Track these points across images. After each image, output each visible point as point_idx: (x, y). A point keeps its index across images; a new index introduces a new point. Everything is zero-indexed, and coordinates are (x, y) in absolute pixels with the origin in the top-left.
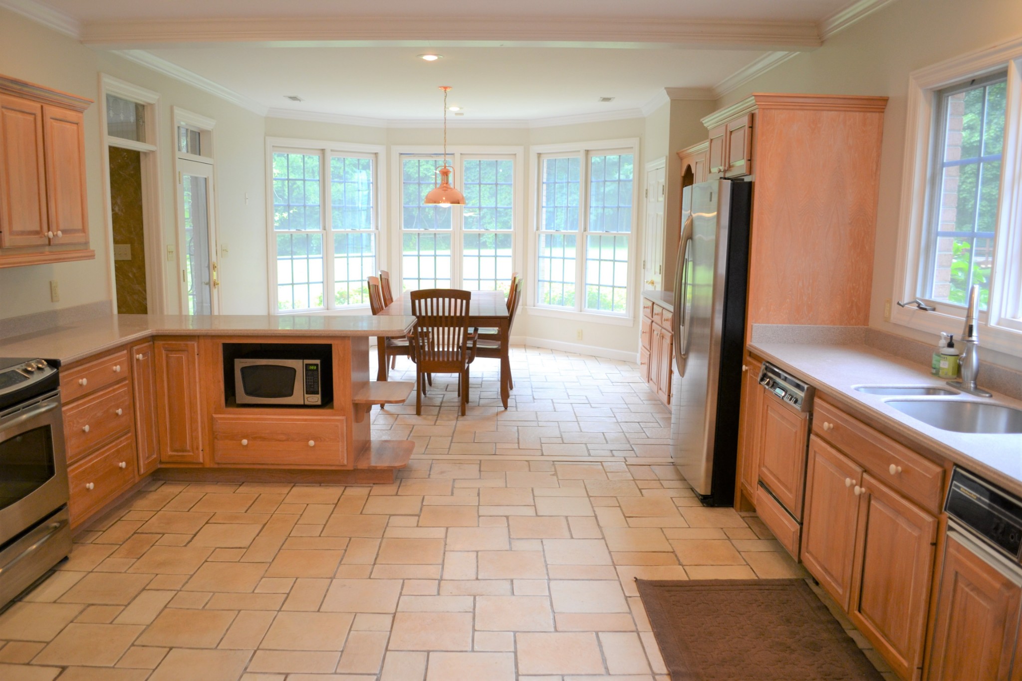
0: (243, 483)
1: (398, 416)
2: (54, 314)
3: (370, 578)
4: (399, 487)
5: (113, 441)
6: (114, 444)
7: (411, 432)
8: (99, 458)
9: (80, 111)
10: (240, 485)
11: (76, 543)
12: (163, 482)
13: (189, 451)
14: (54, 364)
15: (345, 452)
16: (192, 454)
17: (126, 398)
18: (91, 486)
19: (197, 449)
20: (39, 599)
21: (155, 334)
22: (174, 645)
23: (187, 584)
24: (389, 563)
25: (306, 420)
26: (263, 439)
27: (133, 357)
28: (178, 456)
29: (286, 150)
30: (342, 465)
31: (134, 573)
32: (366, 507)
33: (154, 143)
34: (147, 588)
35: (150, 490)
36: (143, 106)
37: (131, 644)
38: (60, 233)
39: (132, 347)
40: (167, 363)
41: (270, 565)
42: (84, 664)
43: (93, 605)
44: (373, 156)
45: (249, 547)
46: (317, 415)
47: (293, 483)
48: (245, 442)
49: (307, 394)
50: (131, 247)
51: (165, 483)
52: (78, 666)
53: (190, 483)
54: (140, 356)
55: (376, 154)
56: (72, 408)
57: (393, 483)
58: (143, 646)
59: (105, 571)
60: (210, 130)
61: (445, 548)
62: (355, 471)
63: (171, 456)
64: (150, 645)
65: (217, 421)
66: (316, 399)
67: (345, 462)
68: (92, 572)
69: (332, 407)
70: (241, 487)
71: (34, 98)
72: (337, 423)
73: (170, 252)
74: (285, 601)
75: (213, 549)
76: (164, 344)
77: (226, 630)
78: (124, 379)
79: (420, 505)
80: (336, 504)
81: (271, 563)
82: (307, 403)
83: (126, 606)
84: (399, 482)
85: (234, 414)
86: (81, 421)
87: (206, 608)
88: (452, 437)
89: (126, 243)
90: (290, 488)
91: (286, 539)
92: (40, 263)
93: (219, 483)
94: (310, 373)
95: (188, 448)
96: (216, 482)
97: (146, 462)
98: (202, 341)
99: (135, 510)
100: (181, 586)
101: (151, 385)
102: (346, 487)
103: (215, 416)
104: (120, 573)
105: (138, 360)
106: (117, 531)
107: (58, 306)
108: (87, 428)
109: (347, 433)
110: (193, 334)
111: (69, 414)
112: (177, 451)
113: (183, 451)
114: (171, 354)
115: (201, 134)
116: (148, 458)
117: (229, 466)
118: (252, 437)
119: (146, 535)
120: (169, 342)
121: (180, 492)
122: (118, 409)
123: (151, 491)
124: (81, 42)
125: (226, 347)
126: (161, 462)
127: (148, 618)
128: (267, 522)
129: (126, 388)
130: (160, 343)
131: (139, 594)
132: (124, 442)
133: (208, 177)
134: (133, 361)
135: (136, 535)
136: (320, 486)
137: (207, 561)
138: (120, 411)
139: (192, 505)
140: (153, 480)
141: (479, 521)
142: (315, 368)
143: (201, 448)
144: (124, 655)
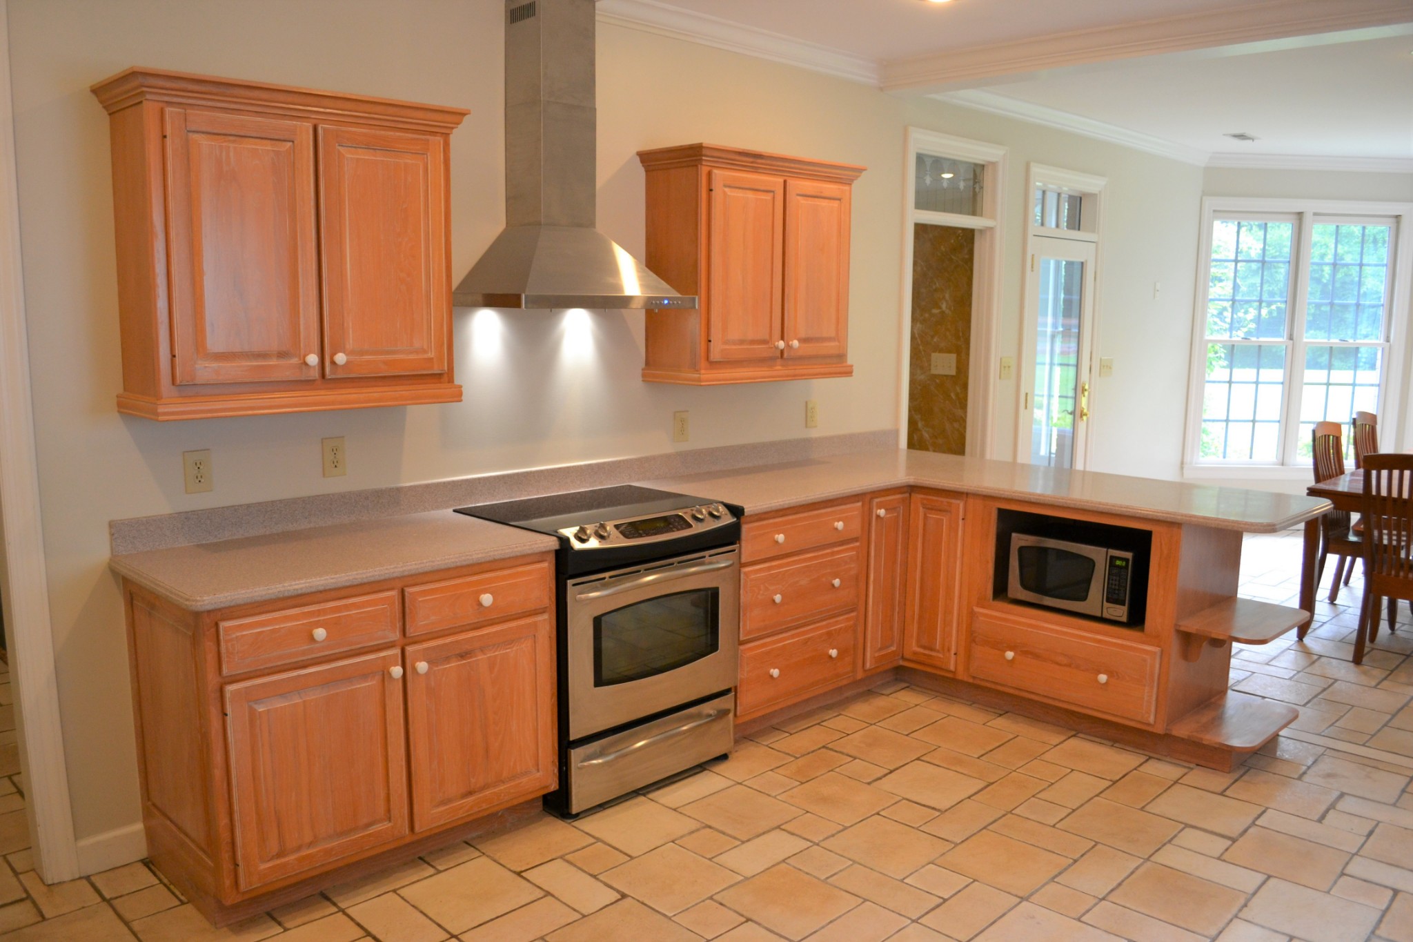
0: (1007, 712)
1: (1319, 658)
2: (806, 443)
3: (1079, 920)
4: (1236, 781)
5: (822, 620)
6: (824, 623)
7: (1324, 690)
8: (797, 639)
9: (849, 182)
10: (1001, 715)
11: (751, 740)
12: (906, 685)
13: (938, 651)
14: (736, 511)
15: (1154, 703)
16: (942, 656)
17: (853, 566)
18: (775, 672)
19: (949, 650)
20: (663, 801)
21: (913, 484)
22: (754, 918)
23: (832, 838)
24: (1128, 905)
25: (1099, 641)
26: (1036, 656)
27: (872, 512)
28: (925, 655)
29: (1238, 216)
30: (1145, 723)
31: (784, 802)
32: (1158, 800)
33: (993, 217)
34: (783, 827)
35: (884, 692)
36: (983, 166)
37: (709, 895)
38: (795, 343)
39: (872, 499)
40: (925, 525)
41: (954, 848)
42: (646, 902)
43: (710, 827)
44: (1394, 220)
45: (946, 811)
46: (1118, 638)
47: (1076, 730)
48: (1010, 655)
49: (1108, 601)
50: (957, 358)
51: (908, 687)
52: (638, 901)
53: (938, 694)
54: (882, 512)
55: (1398, 217)
56: (760, 570)
57: (1229, 773)
58: (721, 904)
59: (755, 787)
60: (1098, 192)
61: (1240, 910)
62: (1167, 737)
63: (915, 653)
64: (728, 905)
65: (977, 617)
66: (1121, 612)
67: (1152, 720)
68: (740, 784)
69: (1142, 630)
70: (1000, 718)
71: (775, 171)
72: (1144, 656)
73: (1005, 367)
74: (933, 909)
75: (900, 798)
76: (922, 498)
77: (829, 921)
78: (856, 540)
79: (1250, 820)
80: (1115, 782)
81: (956, 845)
82: (1106, 615)
83: (743, 842)
84: (1241, 772)
85: (1003, 612)
86: (772, 588)
87: (828, 880)
88: (1394, 716)
89: (949, 352)
90: (1065, 738)
91: (1004, 816)
92: (778, 379)
93: (974, 705)
94: (1115, 571)
95: (938, 647)
96: (972, 702)
97: (877, 655)
98: (971, 501)
99: (846, 716)
100: (821, 838)
101: (900, 551)
102: (1150, 758)
103: (977, 609)
104: (769, 795)
105: (878, 516)
106: (805, 739)
107: (814, 434)
108: (778, 598)
109: (1159, 675)
110: (959, 490)
111: (753, 577)
112: (924, 647)
113: (931, 649)
114: (930, 514)
115: (1083, 198)
116: (881, 649)
117: (988, 685)
118: (1025, 651)
119: (835, 754)
120: (930, 497)
121: (916, 705)
122: (835, 579)
123: (883, 694)
124: (881, 89)
125: (1002, 513)
126: (903, 658)
127: (750, 869)
128: (996, 782)
129: (855, 553)
130: (917, 497)
131: (769, 831)
132: (841, 623)
133: (1086, 261)
134: (872, 517)
135: (824, 750)
136: (1112, 746)
137: (879, 815)
138: (837, 582)
139: (918, 728)
140: (896, 679)
141: (1335, 882)
142: (1124, 564)
143: (953, 651)
144: (693, 906)
